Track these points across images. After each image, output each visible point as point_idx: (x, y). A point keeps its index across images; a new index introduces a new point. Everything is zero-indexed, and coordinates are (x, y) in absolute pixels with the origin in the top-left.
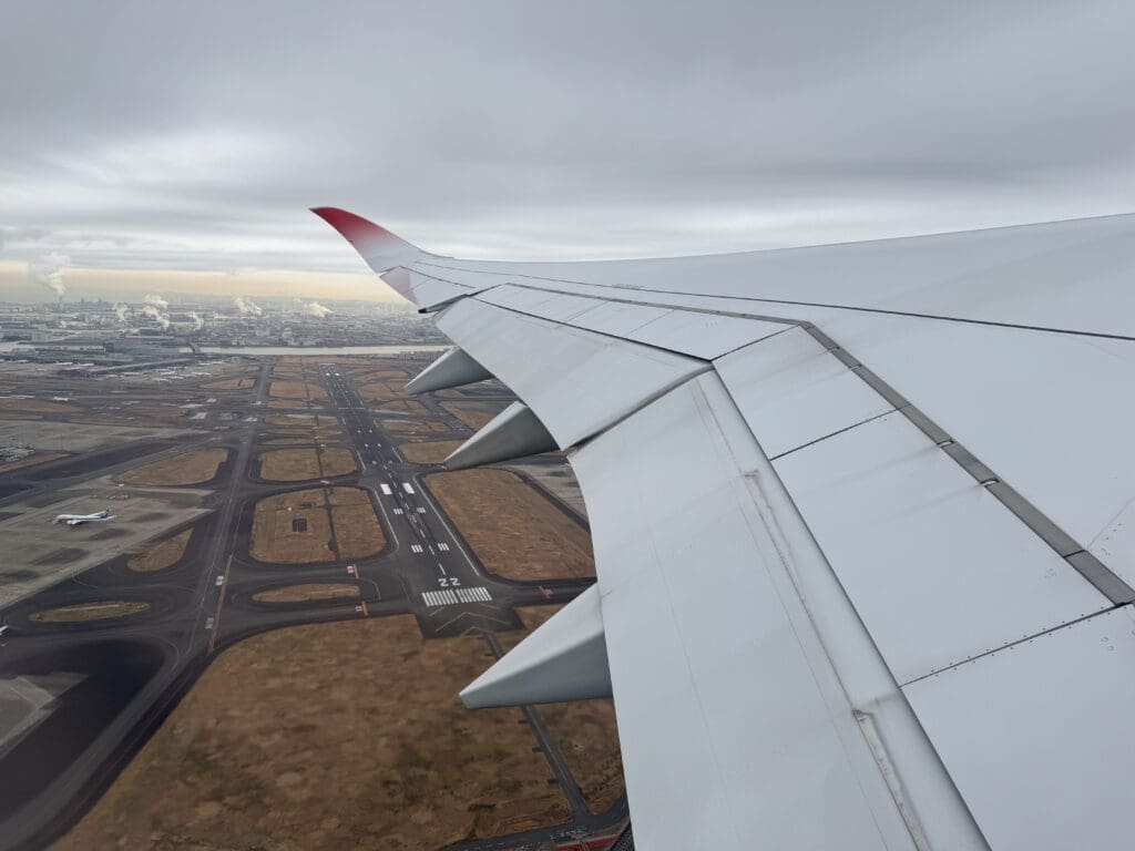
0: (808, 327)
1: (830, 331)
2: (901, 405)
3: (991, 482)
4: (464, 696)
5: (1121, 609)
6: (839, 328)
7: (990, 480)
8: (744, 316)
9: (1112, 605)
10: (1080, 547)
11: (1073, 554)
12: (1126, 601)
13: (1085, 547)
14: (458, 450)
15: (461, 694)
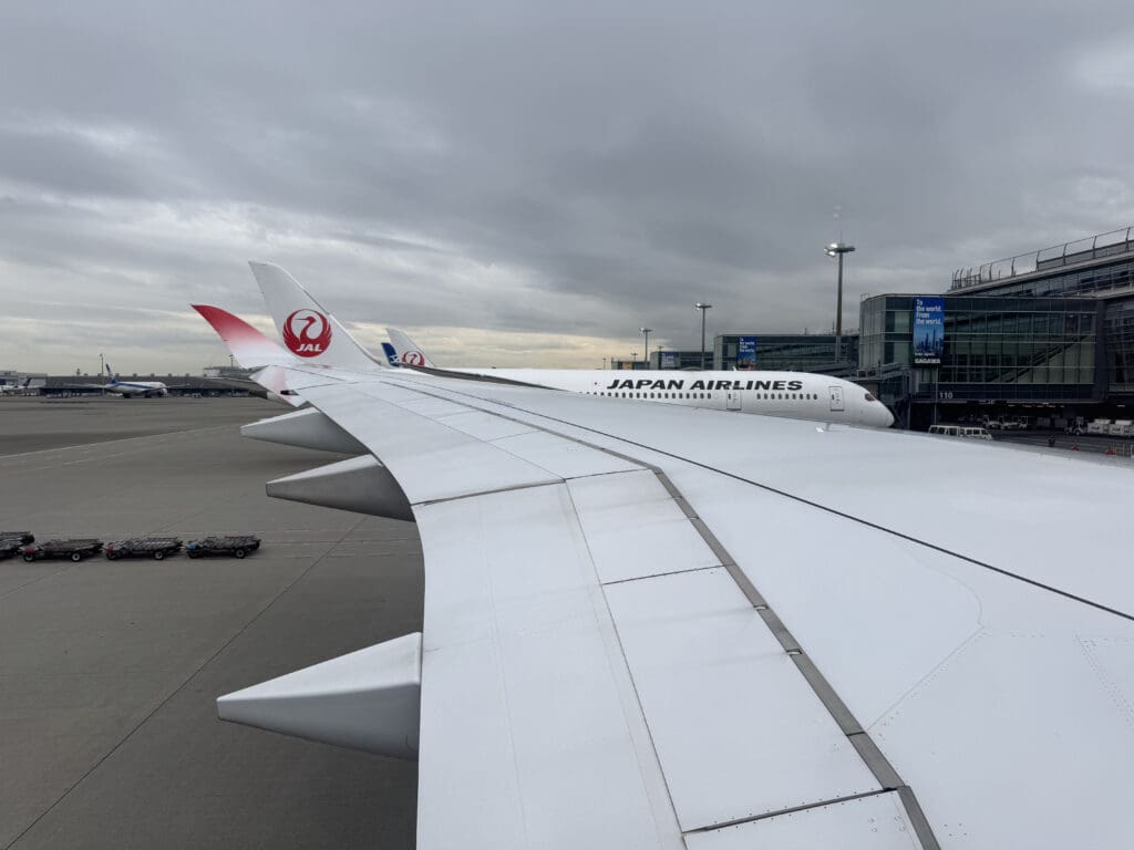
0: (659, 473)
1: (676, 480)
2: (728, 563)
3: (796, 652)
4: (221, 702)
5: (889, 793)
6: (685, 480)
7: (795, 650)
8: (603, 449)
9: (881, 788)
10: (860, 728)
11: (855, 733)
12: (893, 787)
13: (865, 729)
14: (276, 481)
15: (219, 699)
